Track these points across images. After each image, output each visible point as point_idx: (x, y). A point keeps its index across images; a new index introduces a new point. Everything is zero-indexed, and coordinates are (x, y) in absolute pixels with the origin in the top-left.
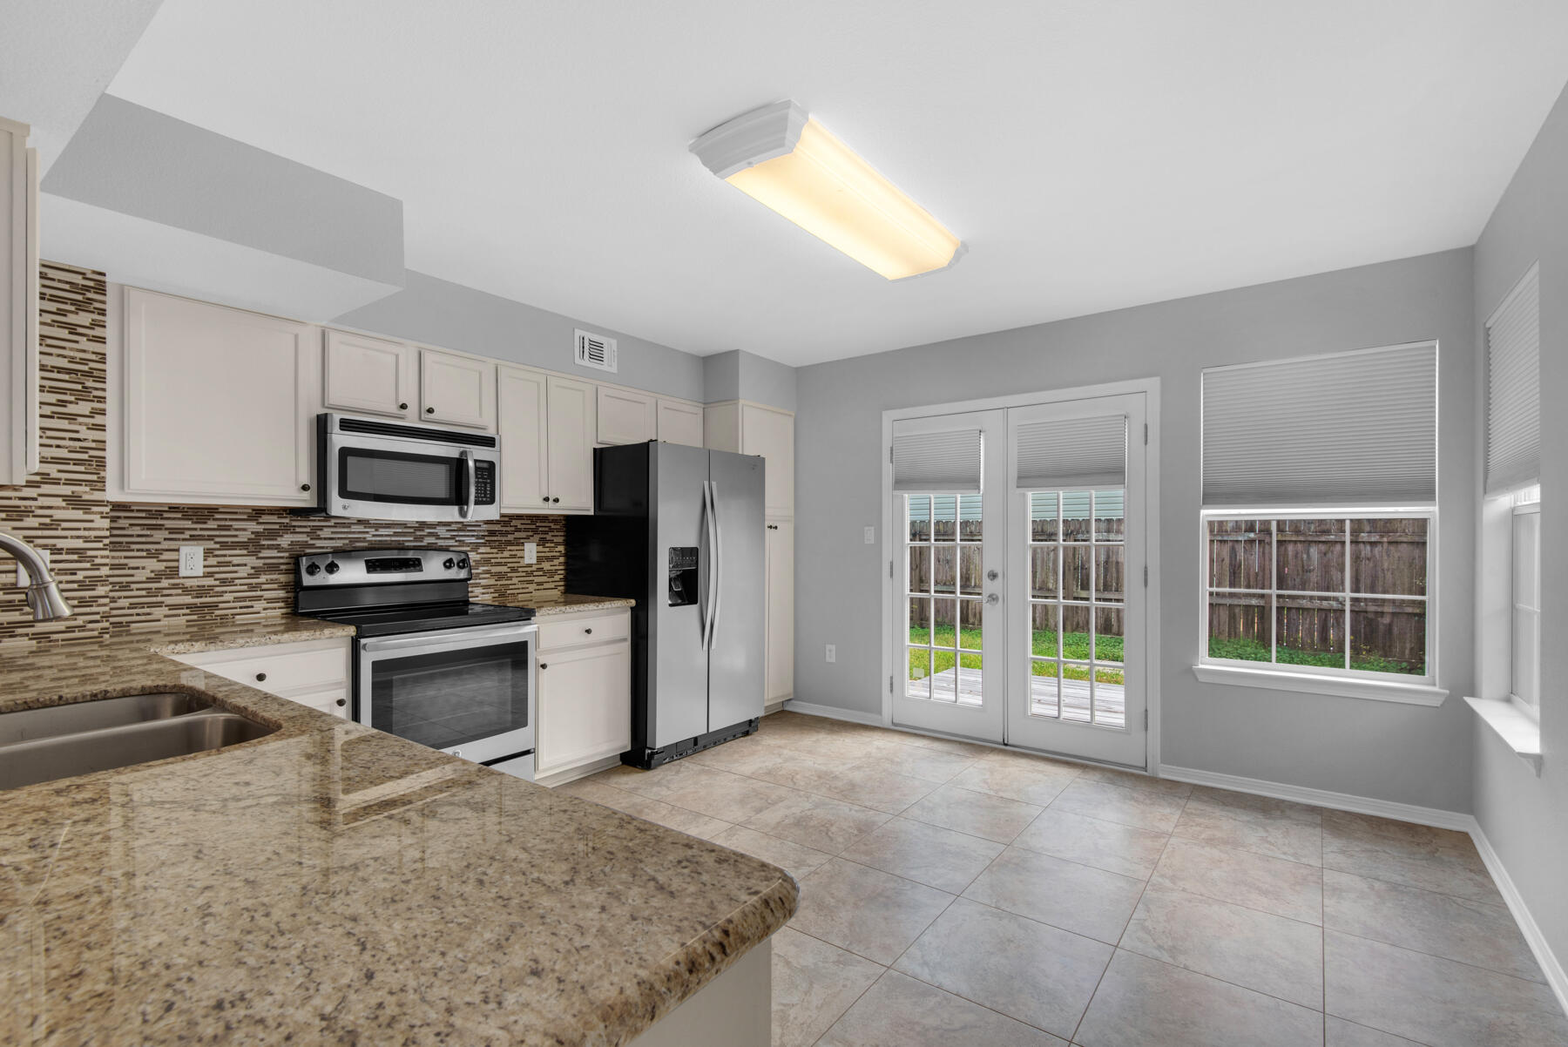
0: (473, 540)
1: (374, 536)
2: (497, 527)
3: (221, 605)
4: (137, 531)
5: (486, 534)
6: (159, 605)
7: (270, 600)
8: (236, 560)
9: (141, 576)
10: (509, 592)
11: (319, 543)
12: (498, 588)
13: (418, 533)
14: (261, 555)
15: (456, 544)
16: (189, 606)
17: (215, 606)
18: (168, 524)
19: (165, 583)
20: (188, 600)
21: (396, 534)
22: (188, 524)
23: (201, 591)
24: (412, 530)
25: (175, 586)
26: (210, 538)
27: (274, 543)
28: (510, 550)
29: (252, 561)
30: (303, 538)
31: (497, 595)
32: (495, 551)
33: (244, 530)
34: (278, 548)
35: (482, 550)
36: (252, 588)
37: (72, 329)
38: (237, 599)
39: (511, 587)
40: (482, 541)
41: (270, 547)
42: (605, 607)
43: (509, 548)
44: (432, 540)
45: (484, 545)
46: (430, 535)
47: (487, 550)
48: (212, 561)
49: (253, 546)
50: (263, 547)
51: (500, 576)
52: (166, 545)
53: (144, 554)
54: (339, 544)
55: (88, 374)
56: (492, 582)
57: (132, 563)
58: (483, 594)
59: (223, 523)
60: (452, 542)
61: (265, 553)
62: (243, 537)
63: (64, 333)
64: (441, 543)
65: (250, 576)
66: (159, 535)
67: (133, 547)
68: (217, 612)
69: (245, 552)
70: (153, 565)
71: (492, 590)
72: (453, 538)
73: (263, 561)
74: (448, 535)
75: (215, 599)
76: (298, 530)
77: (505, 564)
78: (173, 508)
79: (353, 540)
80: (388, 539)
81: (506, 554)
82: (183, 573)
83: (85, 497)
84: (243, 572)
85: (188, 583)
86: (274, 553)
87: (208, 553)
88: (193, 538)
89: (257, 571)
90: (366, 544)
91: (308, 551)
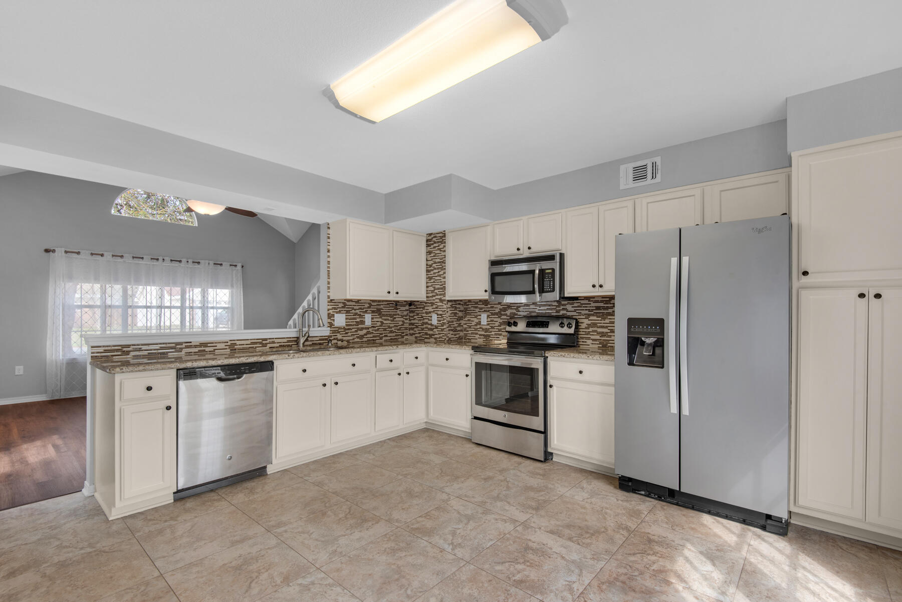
0: (587, 312)
1: (539, 310)
2: (602, 305)
3: (491, 336)
4: (472, 309)
5: (594, 308)
6: (477, 334)
7: (504, 336)
8: (495, 320)
9: (474, 324)
10: (609, 345)
11: (519, 313)
12: (602, 341)
13: (558, 309)
14: (501, 318)
15: (577, 314)
16: (484, 335)
17: (489, 336)
18: (479, 306)
19: (478, 327)
20: (483, 333)
21: (548, 309)
22: (483, 306)
23: (486, 330)
24: (555, 307)
25: (480, 328)
26: (489, 311)
27: (505, 313)
28: (610, 319)
29: (499, 320)
30: (514, 311)
31: (601, 346)
32: (600, 319)
33: (497, 308)
34: (506, 315)
35: (591, 318)
36: (500, 330)
37: (440, 249)
38: (496, 334)
39: (610, 342)
40: (592, 313)
41: (504, 315)
42: (594, 358)
43: (609, 317)
44: (564, 312)
45: (593, 315)
46: (563, 309)
47: (595, 318)
48: (489, 319)
49: (499, 314)
50: (502, 315)
51: (603, 334)
52: (479, 314)
53: (474, 316)
54: (525, 314)
55: (442, 262)
56: (598, 337)
57: (472, 319)
58: (592, 344)
59: (492, 306)
60: (574, 314)
61: (503, 317)
62: (497, 311)
63: (438, 252)
64: (569, 314)
65: (499, 326)
66: (477, 310)
67: (472, 314)
68: (490, 338)
69: (497, 316)
70: (476, 320)
71: (598, 343)
72: (575, 311)
73: (502, 320)
74: (573, 309)
75: (489, 334)
76: (513, 308)
77: (606, 327)
78: (480, 301)
79: (531, 312)
80: (544, 311)
81: (607, 321)
82: (482, 323)
83: (443, 299)
84: (497, 324)
85: (484, 327)
86: (505, 317)
87: (488, 316)
88: (485, 311)
89: (501, 324)
90: (535, 314)
91: (515, 317)
